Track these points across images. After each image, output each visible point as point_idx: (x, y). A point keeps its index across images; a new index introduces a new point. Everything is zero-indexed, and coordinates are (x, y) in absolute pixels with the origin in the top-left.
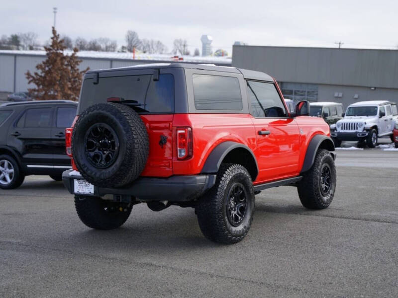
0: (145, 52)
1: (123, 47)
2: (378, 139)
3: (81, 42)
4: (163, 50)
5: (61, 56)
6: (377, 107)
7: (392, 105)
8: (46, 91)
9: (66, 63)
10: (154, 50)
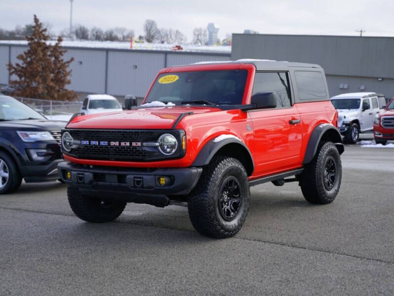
0: (163, 42)
1: (140, 38)
2: (360, 134)
3: (97, 32)
4: (182, 39)
5: (44, 46)
6: (360, 100)
7: (378, 97)
8: (28, 83)
9: (49, 53)
10: (172, 39)
